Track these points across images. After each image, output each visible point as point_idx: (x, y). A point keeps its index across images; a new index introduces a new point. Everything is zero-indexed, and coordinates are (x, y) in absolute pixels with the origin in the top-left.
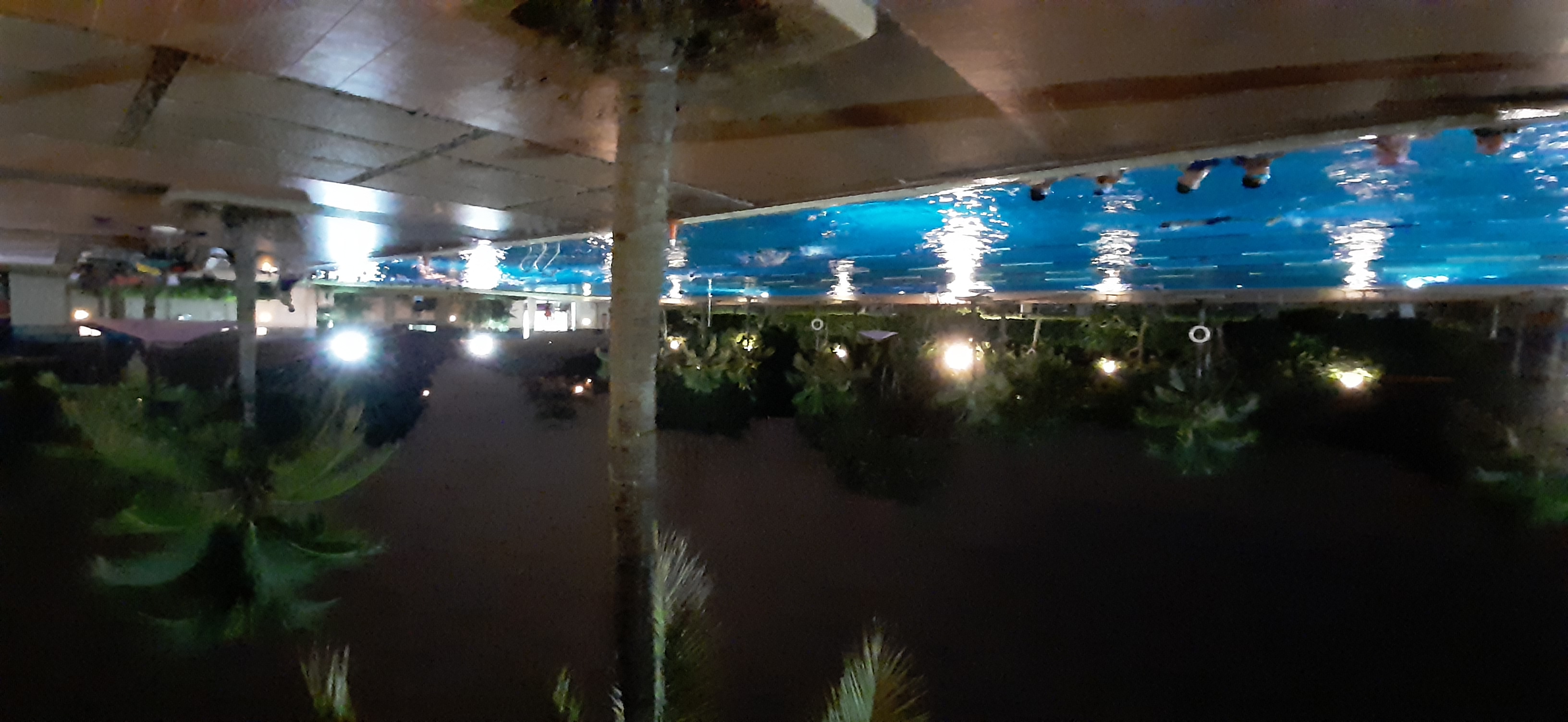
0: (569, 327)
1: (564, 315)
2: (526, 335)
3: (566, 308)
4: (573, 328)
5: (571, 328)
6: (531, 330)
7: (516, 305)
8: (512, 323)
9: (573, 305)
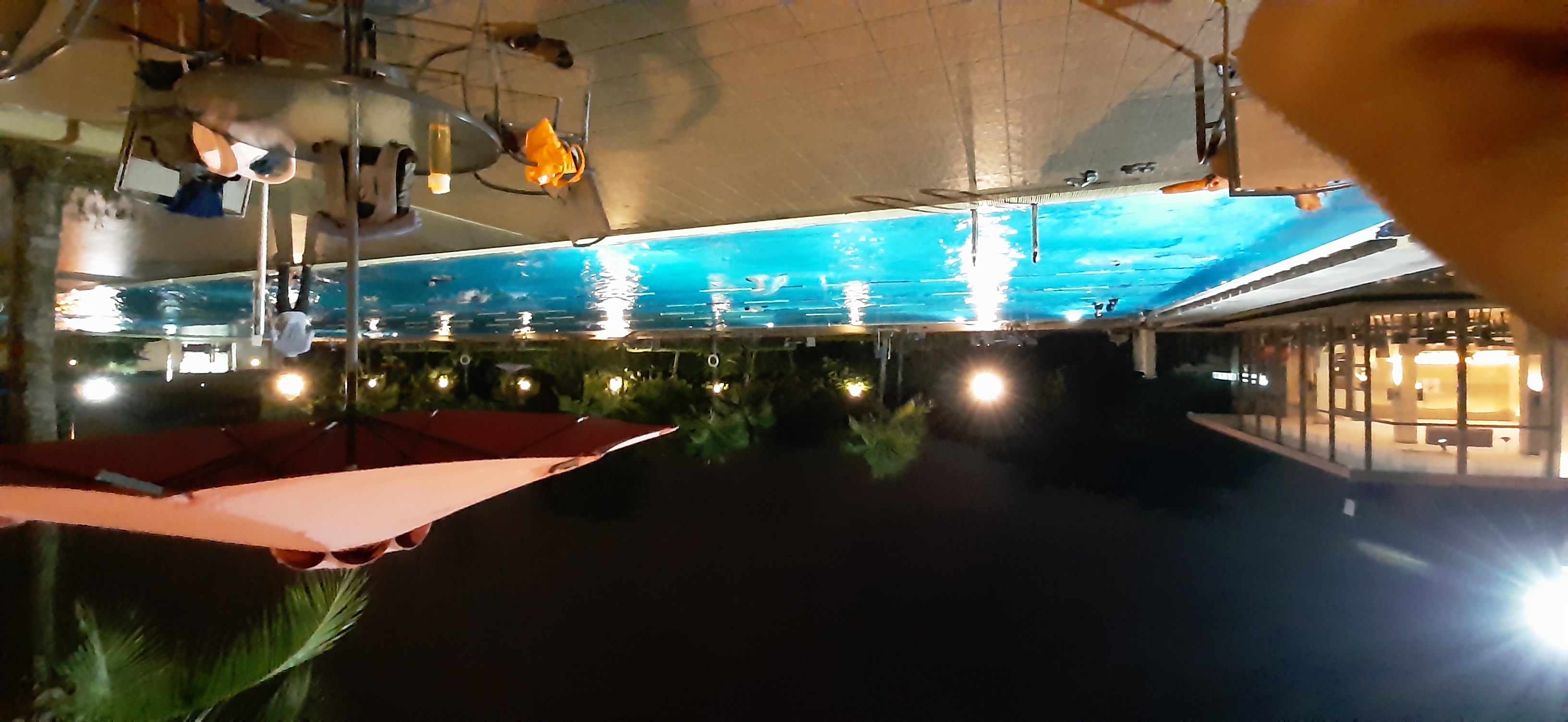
0: (230, 367)
1: (225, 356)
2: (169, 377)
3: (226, 348)
4: (234, 368)
5: (232, 369)
6: (176, 373)
7: (149, 346)
8: (143, 366)
9: (234, 346)
